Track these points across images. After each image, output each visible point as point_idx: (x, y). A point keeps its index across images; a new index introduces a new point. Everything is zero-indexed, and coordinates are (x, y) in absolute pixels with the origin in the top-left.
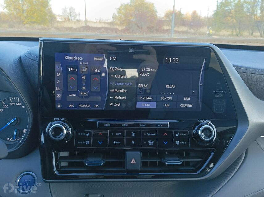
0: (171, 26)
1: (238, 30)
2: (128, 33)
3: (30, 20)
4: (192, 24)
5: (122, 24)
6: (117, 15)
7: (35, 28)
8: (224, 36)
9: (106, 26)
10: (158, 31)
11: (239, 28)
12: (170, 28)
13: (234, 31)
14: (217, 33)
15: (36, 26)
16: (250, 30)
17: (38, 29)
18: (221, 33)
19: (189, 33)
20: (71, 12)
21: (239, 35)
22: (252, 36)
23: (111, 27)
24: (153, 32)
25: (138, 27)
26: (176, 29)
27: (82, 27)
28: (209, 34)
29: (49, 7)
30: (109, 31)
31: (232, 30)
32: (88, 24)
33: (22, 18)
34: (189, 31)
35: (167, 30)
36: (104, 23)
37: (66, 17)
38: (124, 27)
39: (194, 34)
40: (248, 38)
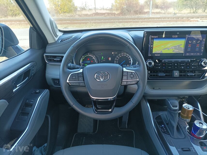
0: (150, 10)
1: (195, 9)
2: (122, 16)
3: (63, 11)
4: (163, 7)
5: (117, 10)
6: (114, 4)
7: (67, 16)
8: (185, 14)
9: (108, 12)
10: (141, 13)
11: (196, 8)
12: (149, 11)
13: (192, 10)
14: (179, 12)
15: (67, 14)
16: (203, 9)
17: (68, 16)
18: (182, 12)
19: (161, 13)
20: (86, 4)
21: (195, 13)
22: (204, 13)
23: (111, 12)
24: (137, 14)
25: (128, 11)
26: (153, 11)
27: (94, 13)
28: (174, 13)
29: (73, 2)
30: (110, 15)
31: (190, 10)
32: (97, 11)
33: (58, 10)
34: (161, 11)
35: (146, 12)
36: (106, 10)
37: (83, 7)
38: (119, 12)
39: (164, 13)
40: (202, 14)
